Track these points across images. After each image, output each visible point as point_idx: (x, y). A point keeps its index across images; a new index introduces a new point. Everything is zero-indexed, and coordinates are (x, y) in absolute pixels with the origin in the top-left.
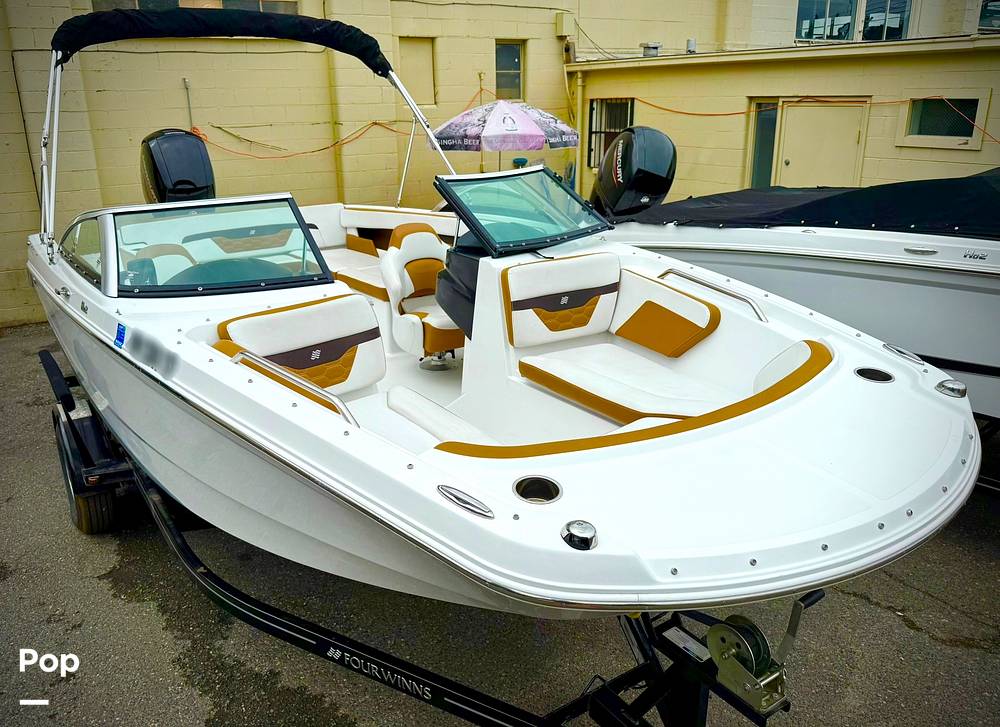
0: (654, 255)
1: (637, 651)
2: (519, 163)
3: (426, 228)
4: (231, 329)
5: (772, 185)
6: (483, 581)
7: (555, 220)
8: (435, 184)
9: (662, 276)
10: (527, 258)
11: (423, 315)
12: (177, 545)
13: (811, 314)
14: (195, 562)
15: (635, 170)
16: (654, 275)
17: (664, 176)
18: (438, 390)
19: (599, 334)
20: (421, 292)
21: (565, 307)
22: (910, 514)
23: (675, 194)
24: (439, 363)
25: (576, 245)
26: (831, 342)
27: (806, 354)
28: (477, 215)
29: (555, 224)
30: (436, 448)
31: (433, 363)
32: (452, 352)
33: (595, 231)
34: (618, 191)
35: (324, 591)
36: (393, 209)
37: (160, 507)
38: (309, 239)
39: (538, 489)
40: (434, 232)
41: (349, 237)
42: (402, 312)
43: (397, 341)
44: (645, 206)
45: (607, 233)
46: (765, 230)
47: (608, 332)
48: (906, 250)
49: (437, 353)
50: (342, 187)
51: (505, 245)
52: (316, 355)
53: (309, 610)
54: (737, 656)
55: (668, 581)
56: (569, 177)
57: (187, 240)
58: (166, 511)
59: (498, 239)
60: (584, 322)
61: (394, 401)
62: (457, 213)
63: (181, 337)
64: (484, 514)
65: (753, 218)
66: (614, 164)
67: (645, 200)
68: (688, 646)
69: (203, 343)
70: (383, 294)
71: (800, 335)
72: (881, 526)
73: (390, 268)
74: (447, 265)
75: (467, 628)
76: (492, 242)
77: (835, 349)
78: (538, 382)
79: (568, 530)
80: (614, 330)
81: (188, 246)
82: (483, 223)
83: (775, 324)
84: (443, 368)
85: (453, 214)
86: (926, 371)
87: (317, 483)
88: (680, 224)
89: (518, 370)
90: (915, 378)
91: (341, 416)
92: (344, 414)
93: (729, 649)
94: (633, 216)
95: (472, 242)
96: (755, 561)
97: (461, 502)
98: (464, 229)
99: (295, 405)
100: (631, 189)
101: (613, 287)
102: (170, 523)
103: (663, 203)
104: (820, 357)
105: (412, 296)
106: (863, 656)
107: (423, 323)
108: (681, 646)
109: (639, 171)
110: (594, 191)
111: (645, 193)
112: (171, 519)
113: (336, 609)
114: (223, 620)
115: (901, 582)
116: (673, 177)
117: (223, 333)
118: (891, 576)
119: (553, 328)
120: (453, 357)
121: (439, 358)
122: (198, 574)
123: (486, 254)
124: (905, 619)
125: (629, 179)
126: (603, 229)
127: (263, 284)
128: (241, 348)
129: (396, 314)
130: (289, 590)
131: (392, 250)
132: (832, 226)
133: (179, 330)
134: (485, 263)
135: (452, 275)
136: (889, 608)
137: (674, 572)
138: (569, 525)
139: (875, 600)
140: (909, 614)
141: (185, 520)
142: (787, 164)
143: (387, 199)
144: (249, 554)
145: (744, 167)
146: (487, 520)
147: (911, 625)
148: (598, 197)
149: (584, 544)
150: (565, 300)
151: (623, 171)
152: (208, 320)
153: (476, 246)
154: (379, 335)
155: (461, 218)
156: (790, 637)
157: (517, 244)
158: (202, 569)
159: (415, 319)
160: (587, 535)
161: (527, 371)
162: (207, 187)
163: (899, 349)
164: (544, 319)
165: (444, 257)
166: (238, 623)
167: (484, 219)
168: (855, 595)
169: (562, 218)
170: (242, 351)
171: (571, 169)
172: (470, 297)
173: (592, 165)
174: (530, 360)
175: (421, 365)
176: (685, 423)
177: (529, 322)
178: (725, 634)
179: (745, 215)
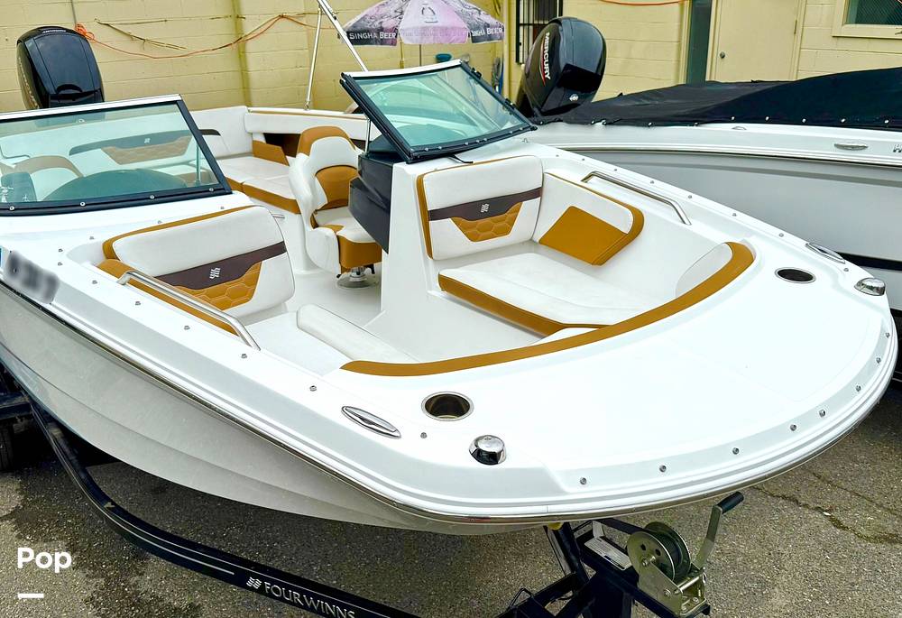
0: (578, 157)
1: (564, 563)
2: (441, 59)
3: (337, 132)
4: (117, 246)
5: (707, 79)
6: (391, 501)
7: (476, 123)
8: (341, 81)
9: (585, 180)
10: (444, 163)
11: (337, 228)
12: (82, 481)
13: (735, 215)
14: (101, 497)
15: (562, 66)
16: (578, 178)
17: (593, 71)
18: (355, 307)
19: (523, 243)
20: (334, 204)
21: (486, 215)
22: (823, 414)
23: (606, 91)
24: (358, 280)
25: (497, 148)
26: (755, 243)
27: (727, 256)
28: (389, 117)
29: (476, 125)
30: (341, 368)
31: (352, 279)
32: (372, 267)
33: (516, 132)
34: (546, 89)
35: (245, 521)
36: (301, 111)
37: (61, 442)
38: (203, 146)
39: (448, 407)
40: (346, 137)
41: (255, 143)
42: (315, 225)
43: (311, 257)
44: (575, 105)
45: (529, 134)
46: (695, 128)
47: (531, 240)
48: (837, 146)
49: (356, 269)
50: (248, 88)
51: (420, 149)
52: (215, 273)
53: (230, 541)
54: (657, 563)
55: (576, 491)
56: (497, 74)
57: (74, 151)
58: (68, 445)
59: (413, 142)
60: (506, 231)
61: (304, 321)
62: (367, 114)
63: (63, 258)
64: (390, 433)
65: (683, 116)
66: (541, 59)
67: (574, 98)
68: (610, 555)
69: (88, 264)
70: (293, 206)
71: (720, 237)
72: (794, 428)
73: (299, 176)
74: (360, 173)
75: (395, 549)
76: (406, 145)
77: (756, 249)
78: (457, 295)
79: (476, 446)
80: (537, 238)
81: (74, 159)
82: (396, 125)
83: (697, 227)
84: (362, 285)
85: (363, 116)
86: (846, 270)
87: (214, 409)
88: (609, 123)
89: (438, 284)
90: (835, 276)
91: (240, 338)
92: (241, 335)
93: (649, 556)
94: (562, 116)
95: (385, 146)
96: (664, 467)
97: (367, 422)
98: (376, 133)
99: (187, 328)
100: (559, 86)
101: (536, 193)
102: (72, 458)
103: (593, 101)
104: (741, 258)
105: (325, 208)
106: (791, 557)
107: (338, 237)
108: (603, 555)
109: (568, 66)
110: (521, 90)
111: (574, 90)
112: (73, 453)
113: (259, 538)
114: (137, 556)
115: (829, 482)
116: (602, 74)
117: (109, 251)
118: (819, 477)
119: (473, 238)
120: (373, 272)
121: (358, 274)
122: (105, 510)
123: (399, 159)
124: (831, 519)
125: (557, 76)
126: (525, 130)
127: (152, 197)
128: (129, 268)
129: (309, 228)
130: (208, 521)
131: (301, 156)
132: (762, 121)
133: (60, 250)
134: (399, 168)
135: (365, 184)
136: (817, 509)
137: (584, 481)
138: (477, 440)
139: (803, 502)
140: (835, 514)
141: (88, 456)
142: (723, 57)
143: (296, 101)
144: (161, 488)
145: (679, 61)
146: (393, 440)
147: (838, 524)
148: (525, 95)
149: (492, 458)
150: (485, 208)
151: (550, 66)
152: (92, 238)
153: (389, 151)
154: (285, 251)
155: (372, 119)
156: (710, 541)
157: (433, 148)
158: (109, 505)
159: (329, 232)
160: (495, 449)
161: (446, 284)
162: (95, 91)
163: (821, 248)
164: (463, 229)
165: (356, 163)
166: (153, 558)
167: (397, 122)
168: (784, 497)
169: (482, 118)
170: (130, 271)
171: (498, 66)
172: (385, 206)
173: (521, 61)
174: (450, 273)
175: (338, 282)
176: (601, 332)
177: (447, 232)
178: (645, 542)
179: (675, 112)
